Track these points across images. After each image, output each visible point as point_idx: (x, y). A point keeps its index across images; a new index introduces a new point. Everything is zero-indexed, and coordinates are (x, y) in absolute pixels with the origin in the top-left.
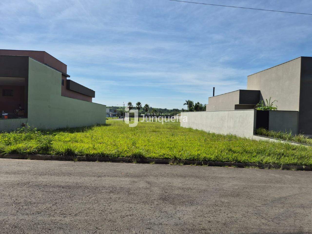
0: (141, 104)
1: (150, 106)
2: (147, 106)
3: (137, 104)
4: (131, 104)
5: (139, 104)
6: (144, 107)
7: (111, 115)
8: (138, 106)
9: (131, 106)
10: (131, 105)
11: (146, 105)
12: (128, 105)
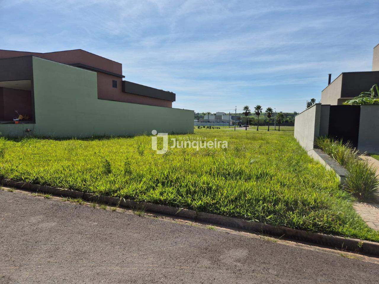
0: (261, 108)
1: (274, 111)
2: (270, 110)
3: (255, 108)
4: (248, 108)
5: (258, 108)
6: (266, 111)
7: (231, 123)
8: (257, 111)
9: (248, 112)
10: (248, 110)
11: (269, 108)
12: (244, 110)
